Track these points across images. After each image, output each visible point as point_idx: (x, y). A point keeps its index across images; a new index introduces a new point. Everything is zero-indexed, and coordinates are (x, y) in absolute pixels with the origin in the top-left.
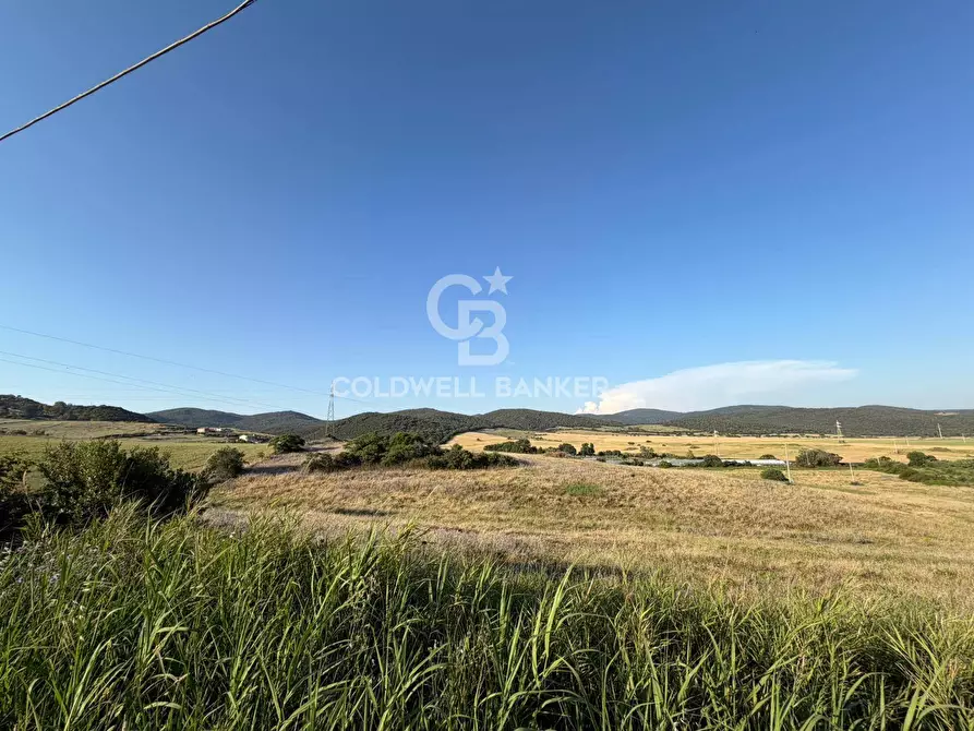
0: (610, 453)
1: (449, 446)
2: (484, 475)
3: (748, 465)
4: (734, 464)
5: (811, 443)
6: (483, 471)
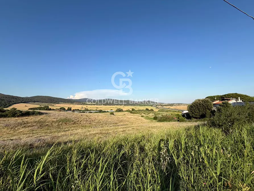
0: (76, 110)
1: (9, 108)
2: (27, 118)
3: (108, 112)
5: (119, 107)
6: (27, 117)
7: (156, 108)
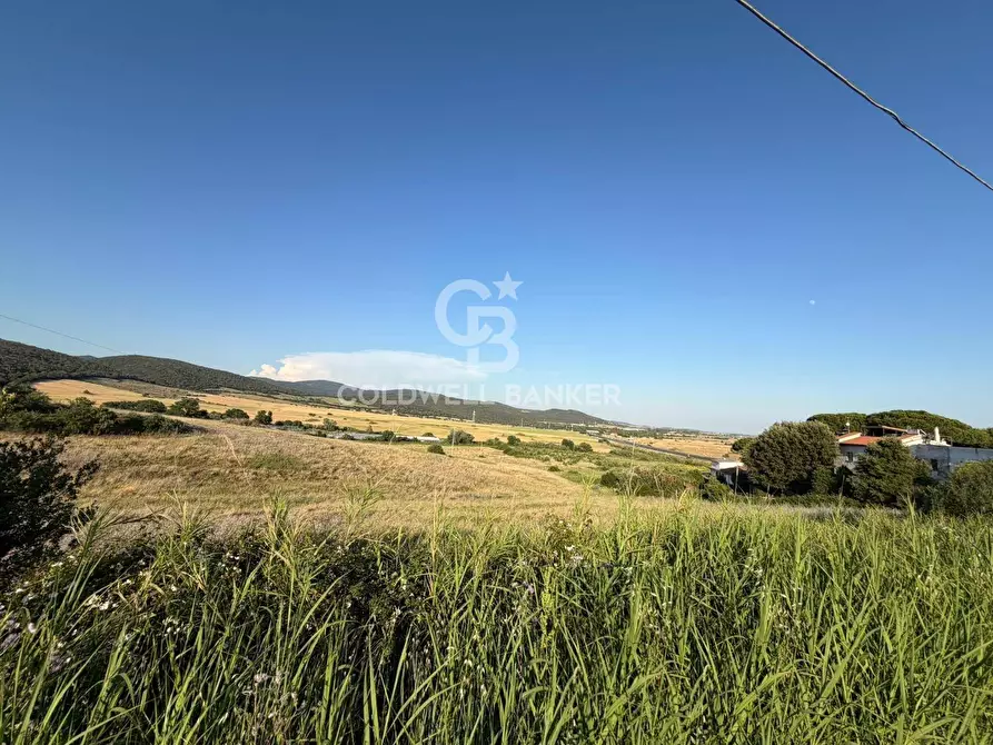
0: (289, 423)
4: (405, 440)
5: (457, 425)
7: (600, 441)
